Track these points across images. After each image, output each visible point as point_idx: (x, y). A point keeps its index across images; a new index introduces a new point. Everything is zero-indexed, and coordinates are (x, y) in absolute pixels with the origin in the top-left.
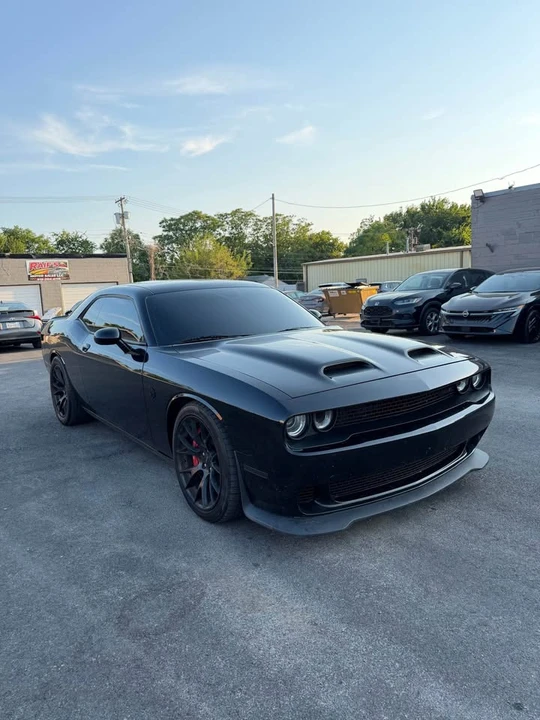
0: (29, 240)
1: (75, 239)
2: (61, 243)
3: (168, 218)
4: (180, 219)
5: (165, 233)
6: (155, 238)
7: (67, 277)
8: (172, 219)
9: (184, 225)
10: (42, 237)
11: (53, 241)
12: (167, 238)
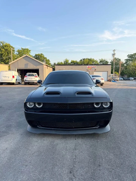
0: (93, 61)
1: (104, 61)
2: (101, 62)
3: (130, 54)
4: (133, 55)
5: (128, 59)
6: (125, 60)
7: (96, 70)
8: (131, 55)
9: (134, 56)
10: (96, 60)
11: (99, 61)
12: (129, 60)
